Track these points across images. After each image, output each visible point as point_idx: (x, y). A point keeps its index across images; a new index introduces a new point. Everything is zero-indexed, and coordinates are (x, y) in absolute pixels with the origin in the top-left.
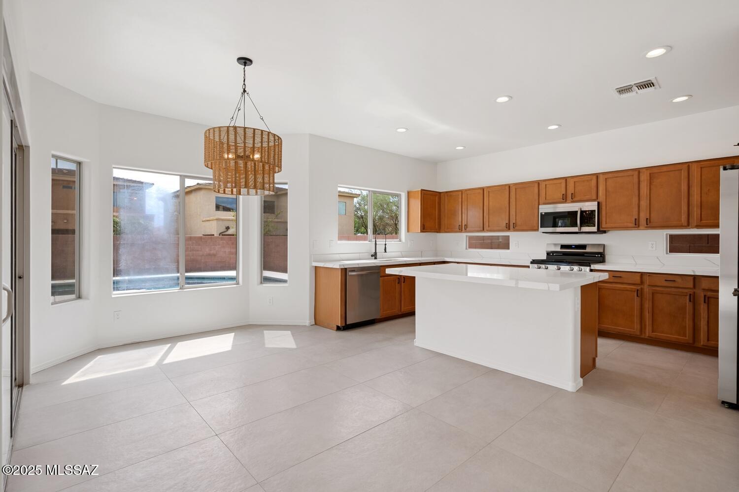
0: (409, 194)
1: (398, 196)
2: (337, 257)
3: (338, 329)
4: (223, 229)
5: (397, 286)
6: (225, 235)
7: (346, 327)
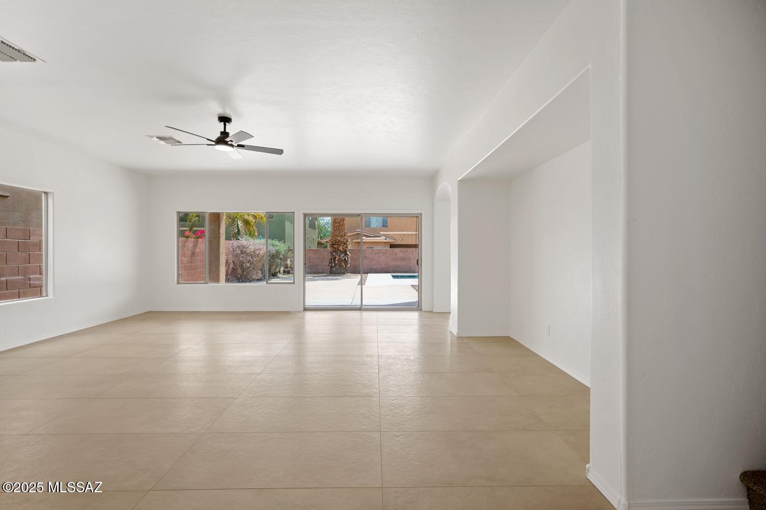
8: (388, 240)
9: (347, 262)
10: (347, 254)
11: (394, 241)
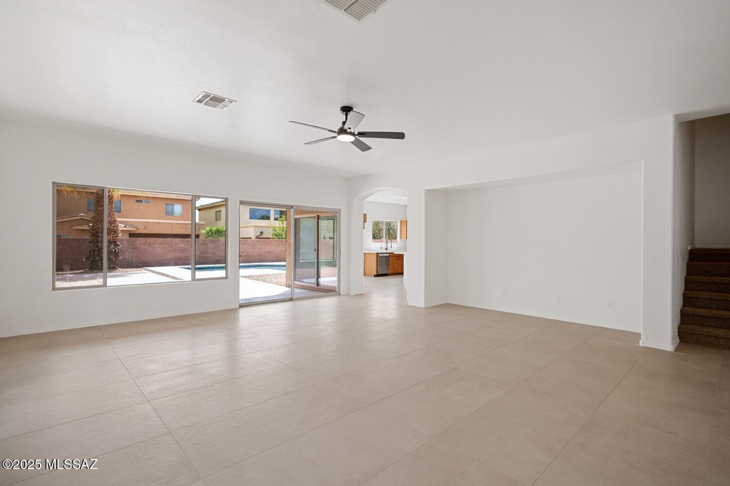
0: (401, 222)
1: (397, 223)
2: (372, 249)
3: (375, 276)
4: (259, 234)
5: (396, 261)
6: (260, 238)
7: (378, 275)
8: (128, 228)
9: (117, 254)
10: (118, 245)
11: (135, 229)
